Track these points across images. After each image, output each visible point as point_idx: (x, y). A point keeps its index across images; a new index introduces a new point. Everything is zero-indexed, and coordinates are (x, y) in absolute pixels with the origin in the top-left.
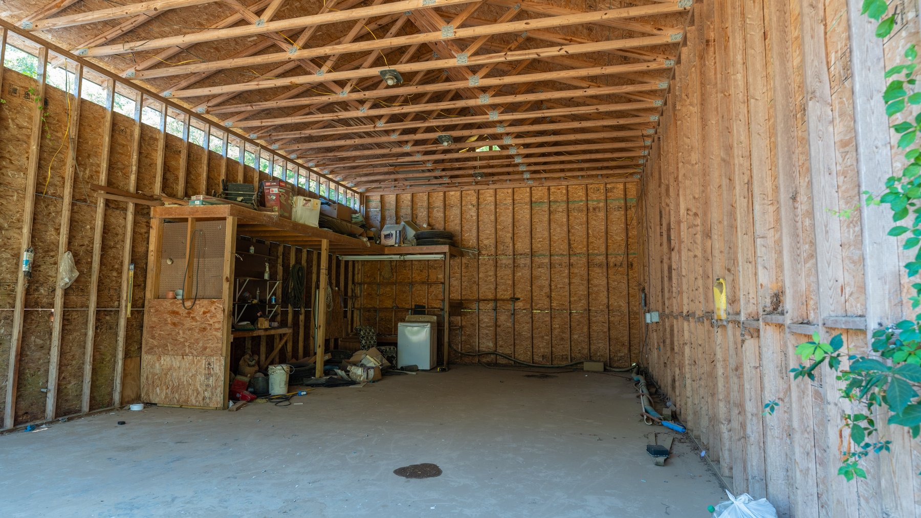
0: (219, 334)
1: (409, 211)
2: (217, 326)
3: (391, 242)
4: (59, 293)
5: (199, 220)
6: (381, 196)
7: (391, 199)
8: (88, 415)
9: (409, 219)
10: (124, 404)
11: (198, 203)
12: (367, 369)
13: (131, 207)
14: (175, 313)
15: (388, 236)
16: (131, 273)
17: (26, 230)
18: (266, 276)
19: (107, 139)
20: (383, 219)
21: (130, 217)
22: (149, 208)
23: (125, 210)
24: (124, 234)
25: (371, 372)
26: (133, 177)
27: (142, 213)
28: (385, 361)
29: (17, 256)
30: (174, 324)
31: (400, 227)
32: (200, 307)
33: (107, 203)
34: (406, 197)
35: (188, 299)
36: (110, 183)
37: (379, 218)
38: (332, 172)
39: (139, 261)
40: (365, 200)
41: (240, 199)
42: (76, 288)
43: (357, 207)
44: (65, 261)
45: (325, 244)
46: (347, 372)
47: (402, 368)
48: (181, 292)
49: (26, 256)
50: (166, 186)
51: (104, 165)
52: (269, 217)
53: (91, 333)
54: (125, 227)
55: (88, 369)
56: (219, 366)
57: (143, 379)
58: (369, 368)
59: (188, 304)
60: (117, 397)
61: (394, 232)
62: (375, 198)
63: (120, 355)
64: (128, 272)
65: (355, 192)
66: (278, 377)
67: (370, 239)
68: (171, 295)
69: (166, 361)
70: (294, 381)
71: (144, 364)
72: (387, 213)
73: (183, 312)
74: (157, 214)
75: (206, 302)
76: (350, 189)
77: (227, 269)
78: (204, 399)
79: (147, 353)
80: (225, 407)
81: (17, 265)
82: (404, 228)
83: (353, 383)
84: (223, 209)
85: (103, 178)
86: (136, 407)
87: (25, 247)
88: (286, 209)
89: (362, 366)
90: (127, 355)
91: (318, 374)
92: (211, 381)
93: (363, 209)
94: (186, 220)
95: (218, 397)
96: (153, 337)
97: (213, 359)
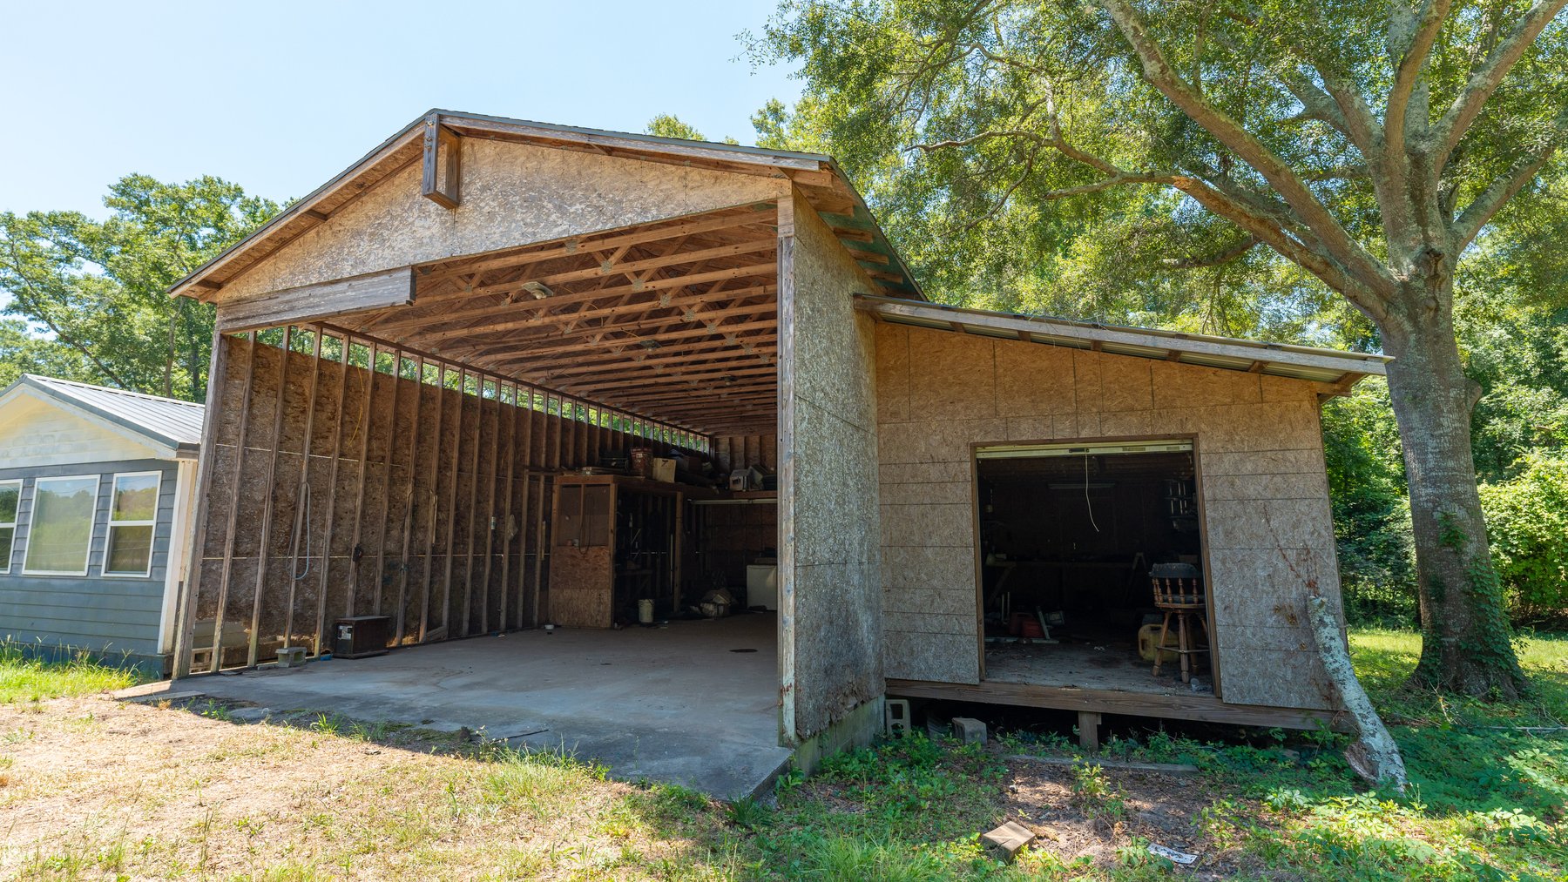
0: (607, 573)
1: (758, 454)
2: (605, 566)
3: (739, 487)
4: (506, 543)
5: (588, 486)
6: (731, 439)
7: (740, 441)
8: (522, 630)
9: (757, 462)
10: (541, 625)
11: (588, 473)
12: (717, 605)
13: (543, 478)
14: (573, 557)
15: (736, 482)
16: (544, 527)
17: (491, 502)
18: (631, 525)
19: (529, 432)
20: (733, 461)
21: (542, 486)
22: (552, 477)
23: (539, 480)
24: (538, 500)
25: (721, 609)
26: (543, 456)
27: (549, 481)
28: (734, 600)
29: (487, 520)
30: (573, 565)
31: (748, 472)
32: (593, 552)
33: (530, 477)
34: (755, 439)
35: (583, 546)
36: (531, 462)
37: (728, 460)
38: (683, 423)
39: (547, 516)
40: (714, 443)
41: (613, 464)
42: (515, 541)
43: (707, 451)
44: (510, 521)
45: (679, 495)
46: (701, 609)
47: (752, 608)
48: (577, 541)
49: (493, 520)
50: (563, 462)
51: (528, 451)
52: (639, 480)
53: (522, 571)
54: (539, 493)
55: (521, 597)
56: (607, 597)
57: (550, 607)
58: (720, 605)
59: (583, 550)
60: (536, 619)
61: (741, 478)
62: (724, 441)
63: (537, 588)
64: (542, 526)
65: (704, 435)
66: (646, 609)
67: (718, 486)
68: (570, 543)
69: (567, 593)
70: (658, 615)
71: (551, 596)
72: (736, 456)
73: (579, 556)
74: (558, 481)
75: (596, 548)
76: (699, 434)
77: (612, 524)
78: (597, 621)
79: (553, 587)
80: (612, 628)
81: (487, 526)
82: (752, 473)
83: (707, 617)
84: (608, 479)
85: (528, 459)
86: (549, 627)
87: (491, 513)
88: (649, 468)
89: (714, 603)
90: (541, 589)
91: (676, 610)
92: (602, 608)
93: (713, 452)
94: (580, 486)
95: (607, 621)
96: (557, 575)
97: (603, 591)
